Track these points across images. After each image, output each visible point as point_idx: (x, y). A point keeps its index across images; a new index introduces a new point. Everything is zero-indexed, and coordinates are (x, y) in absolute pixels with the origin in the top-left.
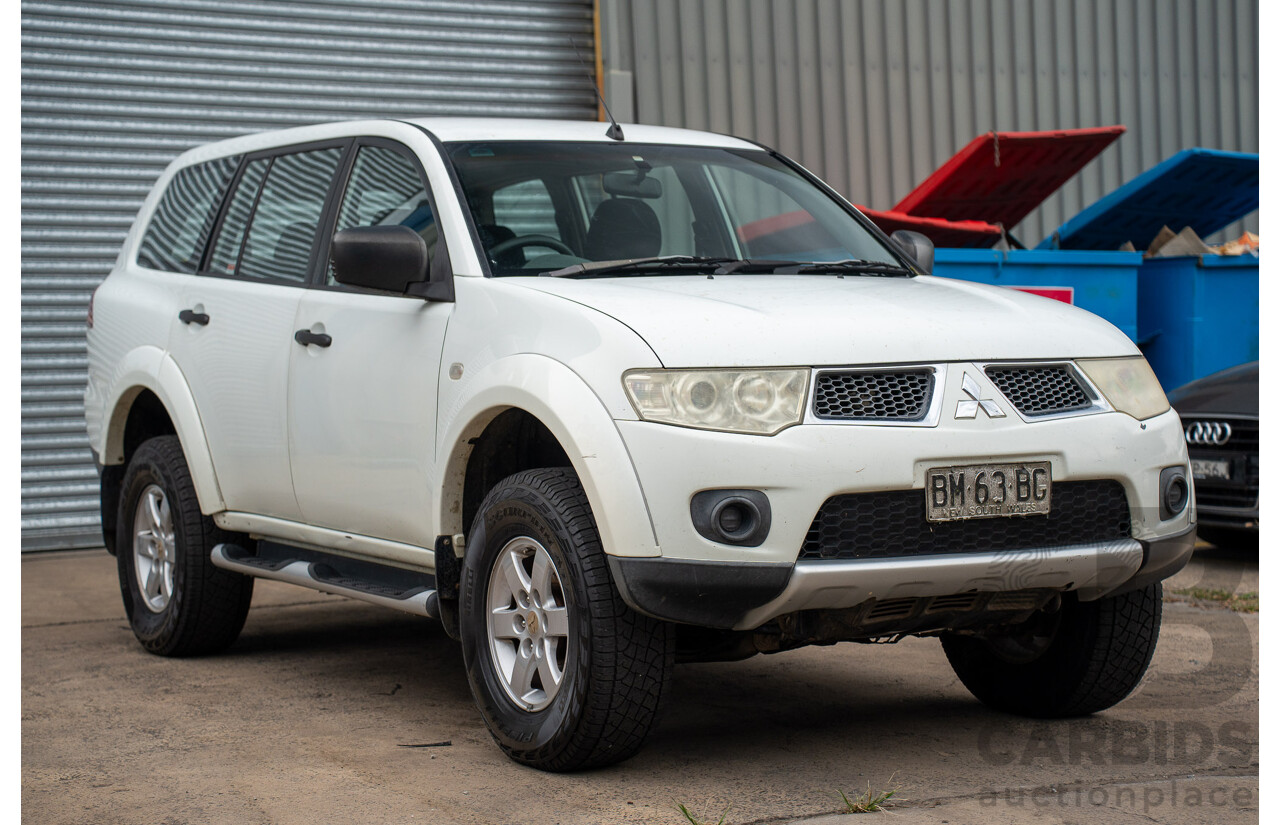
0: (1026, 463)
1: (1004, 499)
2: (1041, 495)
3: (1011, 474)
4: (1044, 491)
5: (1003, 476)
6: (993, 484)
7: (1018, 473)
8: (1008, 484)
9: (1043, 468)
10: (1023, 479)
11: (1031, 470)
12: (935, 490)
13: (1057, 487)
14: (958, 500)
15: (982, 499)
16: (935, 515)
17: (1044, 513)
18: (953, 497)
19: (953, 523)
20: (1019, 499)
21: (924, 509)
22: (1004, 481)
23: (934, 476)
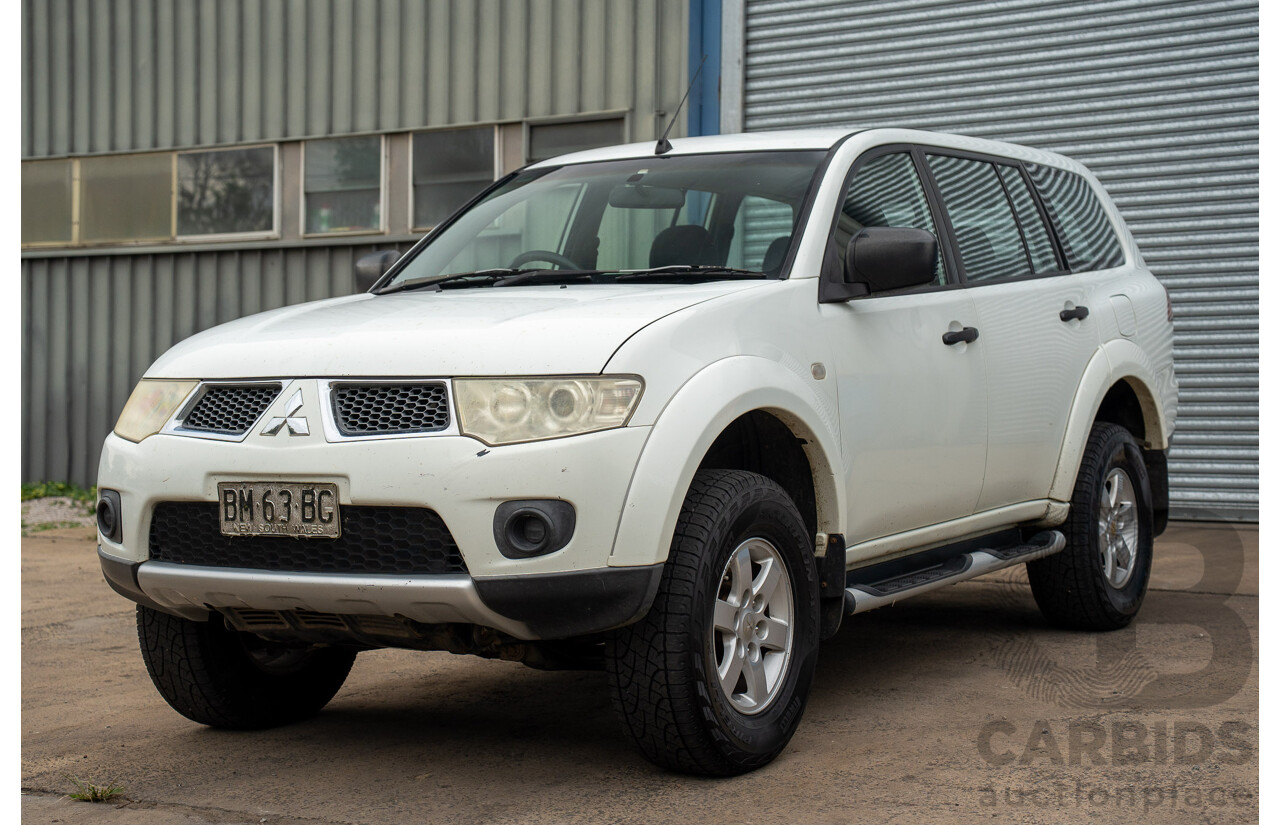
0: (315, 484)
1: (289, 519)
2: (327, 518)
3: (297, 494)
4: (331, 514)
5: (290, 495)
6: (277, 502)
7: (305, 493)
8: (293, 504)
9: (328, 489)
11: (316, 493)
12: (227, 504)
13: (345, 511)
14: (246, 516)
15: (269, 517)
16: (228, 529)
17: (332, 536)
18: (241, 513)
19: (243, 537)
20: (305, 520)
21: (217, 523)
22: (290, 500)
23: (225, 490)
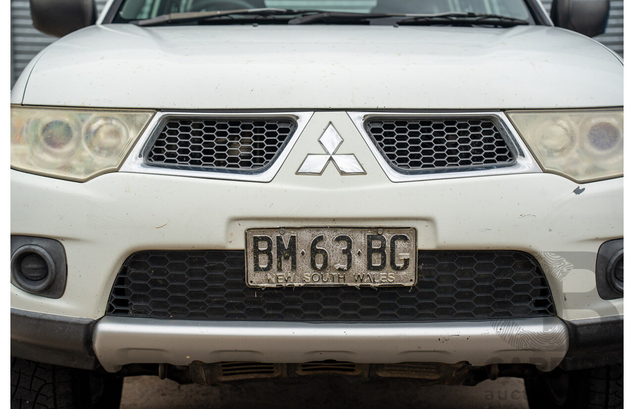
0: (384, 228)
1: (349, 267)
2: (401, 265)
3: (360, 239)
4: (406, 261)
5: (349, 241)
6: (334, 251)
7: (370, 239)
8: (354, 251)
9: (405, 234)
10: (376, 245)
11: (388, 237)
12: (257, 252)
13: (425, 257)
14: (287, 265)
15: (319, 266)
16: (256, 279)
17: (406, 284)
18: (280, 261)
19: (280, 288)
20: (370, 267)
21: (242, 273)
22: (350, 247)
23: (256, 237)
